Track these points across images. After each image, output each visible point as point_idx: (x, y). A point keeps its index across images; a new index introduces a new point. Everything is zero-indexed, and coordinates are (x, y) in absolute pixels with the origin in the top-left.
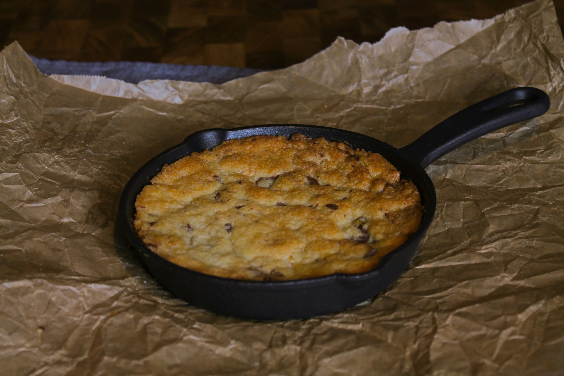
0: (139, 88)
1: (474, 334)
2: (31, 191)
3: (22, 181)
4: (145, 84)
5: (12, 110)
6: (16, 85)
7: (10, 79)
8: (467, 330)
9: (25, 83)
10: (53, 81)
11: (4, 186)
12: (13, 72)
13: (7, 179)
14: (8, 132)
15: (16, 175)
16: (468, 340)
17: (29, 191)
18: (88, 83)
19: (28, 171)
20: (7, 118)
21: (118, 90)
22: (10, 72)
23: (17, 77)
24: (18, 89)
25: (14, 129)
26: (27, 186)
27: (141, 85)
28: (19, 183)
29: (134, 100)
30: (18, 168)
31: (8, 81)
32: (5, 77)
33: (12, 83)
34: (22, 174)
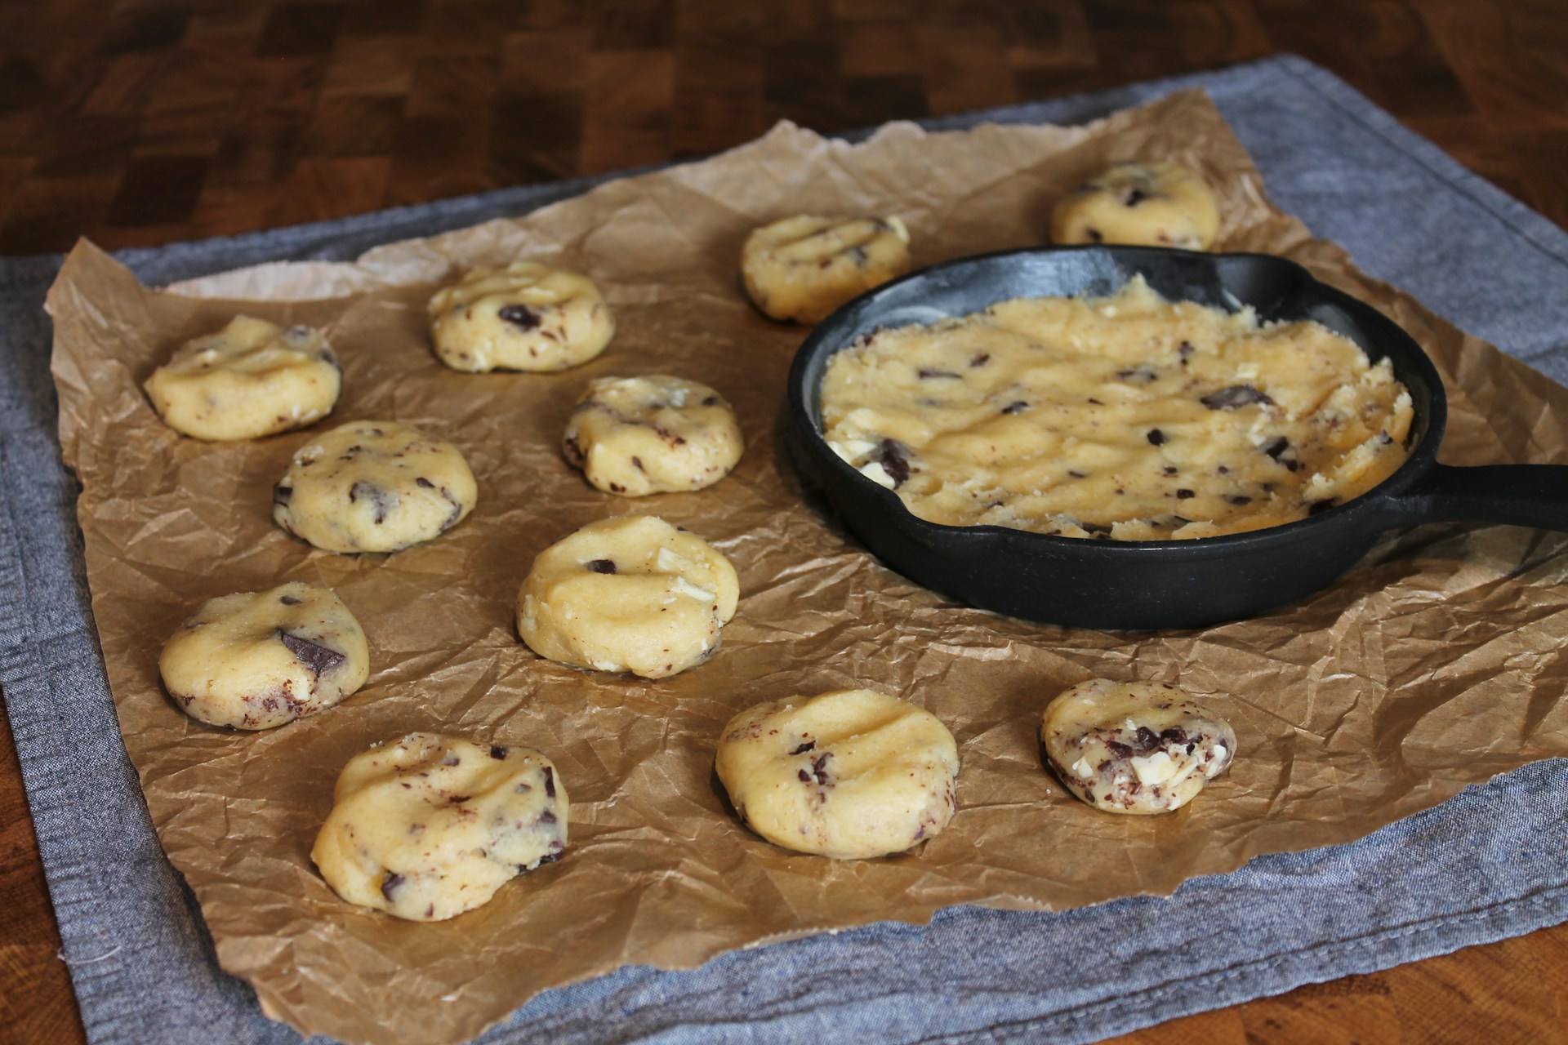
0: (362, 269)
1: (1252, 675)
2: (228, 535)
3: (202, 523)
4: (374, 259)
5: (121, 389)
6: (111, 333)
7: (95, 323)
8: (1239, 669)
9: (126, 322)
10: (177, 298)
11: (170, 540)
12: (96, 306)
13: (171, 525)
14: (131, 437)
15: (185, 514)
16: (1245, 689)
17: (224, 538)
18: (253, 283)
19: (205, 499)
20: (118, 409)
21: (317, 282)
22: (91, 309)
23: (108, 315)
24: (117, 342)
25: (139, 427)
26: (216, 528)
27: (365, 261)
28: (197, 527)
29: (358, 297)
30: (182, 498)
31: (92, 330)
32: (83, 323)
33: (101, 331)
34: (196, 508)
